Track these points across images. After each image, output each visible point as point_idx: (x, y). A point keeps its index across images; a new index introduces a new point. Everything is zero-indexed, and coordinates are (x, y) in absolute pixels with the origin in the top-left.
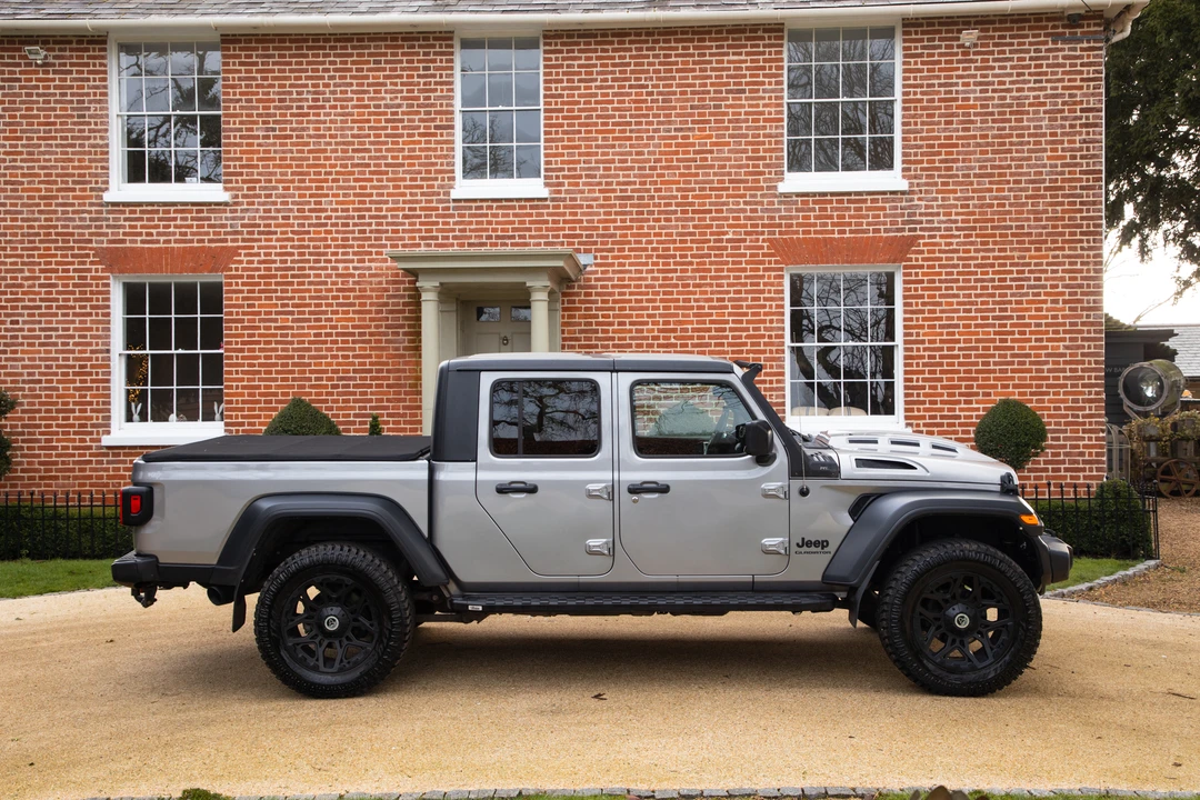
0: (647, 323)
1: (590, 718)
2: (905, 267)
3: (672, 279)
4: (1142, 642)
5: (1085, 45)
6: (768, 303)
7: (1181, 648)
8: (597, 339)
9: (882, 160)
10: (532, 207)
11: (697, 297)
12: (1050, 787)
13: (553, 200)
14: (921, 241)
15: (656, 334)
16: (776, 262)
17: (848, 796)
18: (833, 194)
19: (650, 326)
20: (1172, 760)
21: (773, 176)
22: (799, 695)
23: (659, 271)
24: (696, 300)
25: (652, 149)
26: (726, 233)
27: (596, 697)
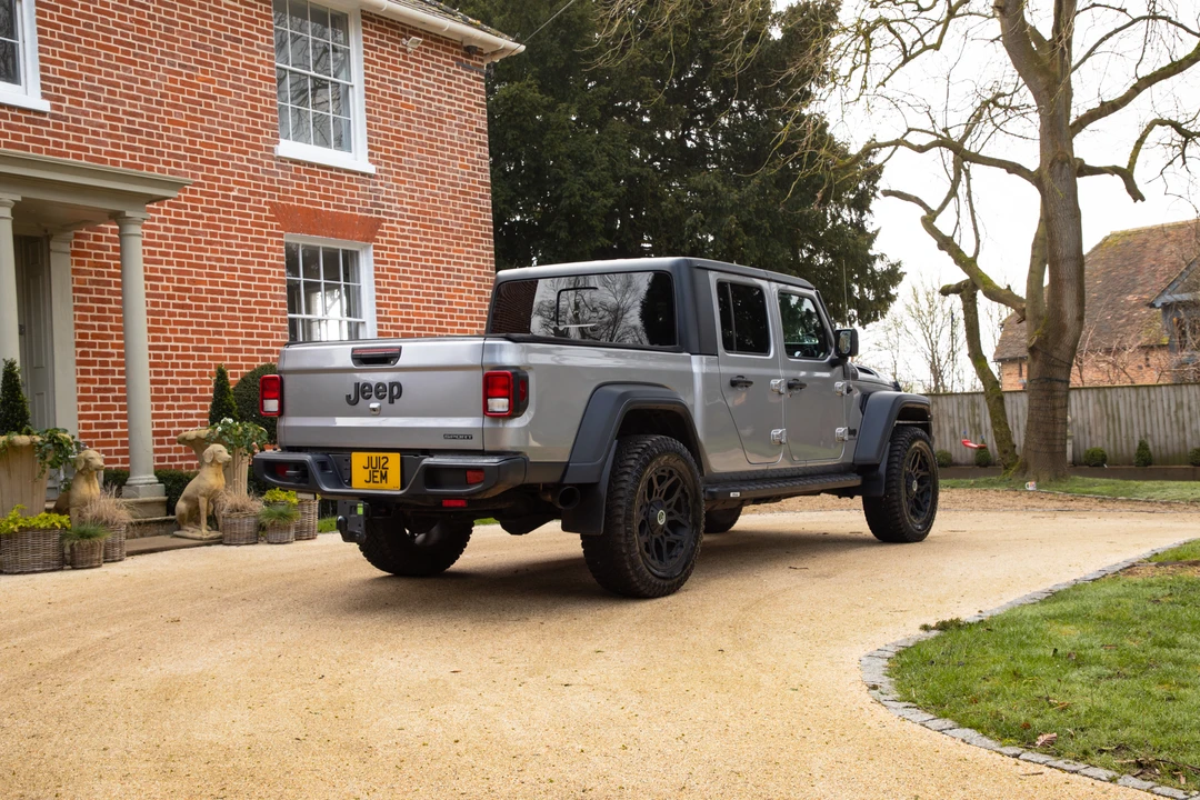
0: (161, 279)
2: (375, 247)
3: (184, 232)
5: (475, 75)
6: (272, 269)
8: (110, 292)
9: (342, 142)
10: (28, 120)
11: (208, 255)
13: (53, 116)
14: (384, 224)
15: (171, 292)
16: (277, 228)
18: (320, 166)
19: (165, 283)
21: (270, 137)
23: (172, 221)
24: (208, 259)
25: (158, 80)
26: (231, 190)
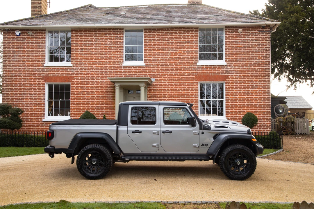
0: (167, 94)
1: (153, 185)
2: (226, 82)
3: (173, 84)
4: (279, 168)
5: (266, 33)
6: (195, 90)
7: (288, 170)
8: (156, 98)
9: (221, 58)
10: (141, 68)
11: (178, 88)
12: (258, 201)
13: (146, 66)
14: (230, 76)
15: (169, 97)
16: (197, 81)
17: (212, 203)
18: (209, 65)
19: (168, 95)
20: (286, 195)
21: (196, 61)
22: (201, 180)
23: (170, 82)
24: (178, 89)
25: (168, 55)
26: (185, 74)
27: (155, 180)
